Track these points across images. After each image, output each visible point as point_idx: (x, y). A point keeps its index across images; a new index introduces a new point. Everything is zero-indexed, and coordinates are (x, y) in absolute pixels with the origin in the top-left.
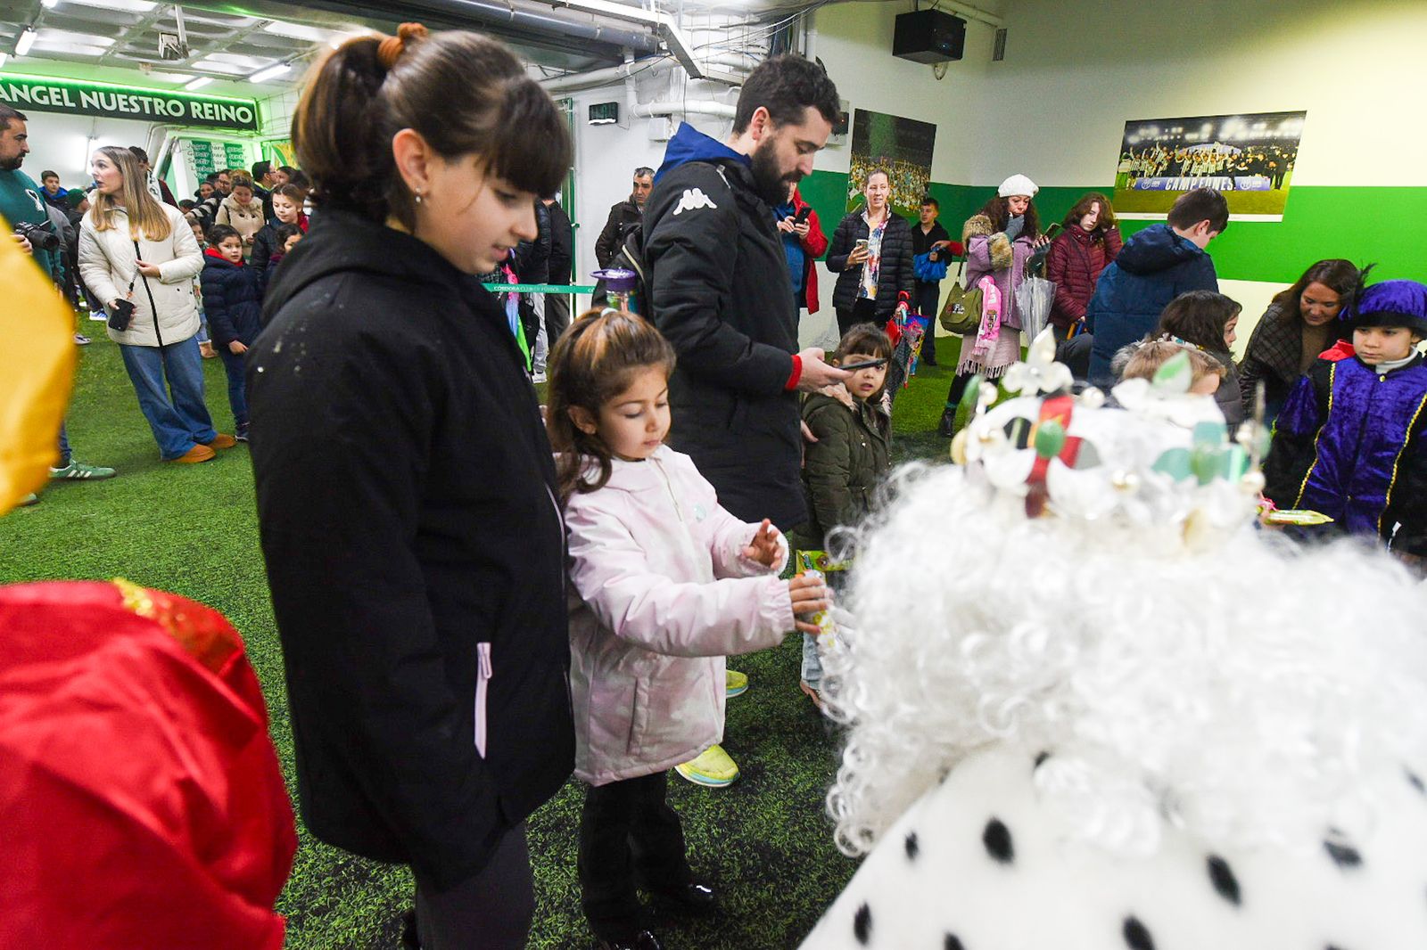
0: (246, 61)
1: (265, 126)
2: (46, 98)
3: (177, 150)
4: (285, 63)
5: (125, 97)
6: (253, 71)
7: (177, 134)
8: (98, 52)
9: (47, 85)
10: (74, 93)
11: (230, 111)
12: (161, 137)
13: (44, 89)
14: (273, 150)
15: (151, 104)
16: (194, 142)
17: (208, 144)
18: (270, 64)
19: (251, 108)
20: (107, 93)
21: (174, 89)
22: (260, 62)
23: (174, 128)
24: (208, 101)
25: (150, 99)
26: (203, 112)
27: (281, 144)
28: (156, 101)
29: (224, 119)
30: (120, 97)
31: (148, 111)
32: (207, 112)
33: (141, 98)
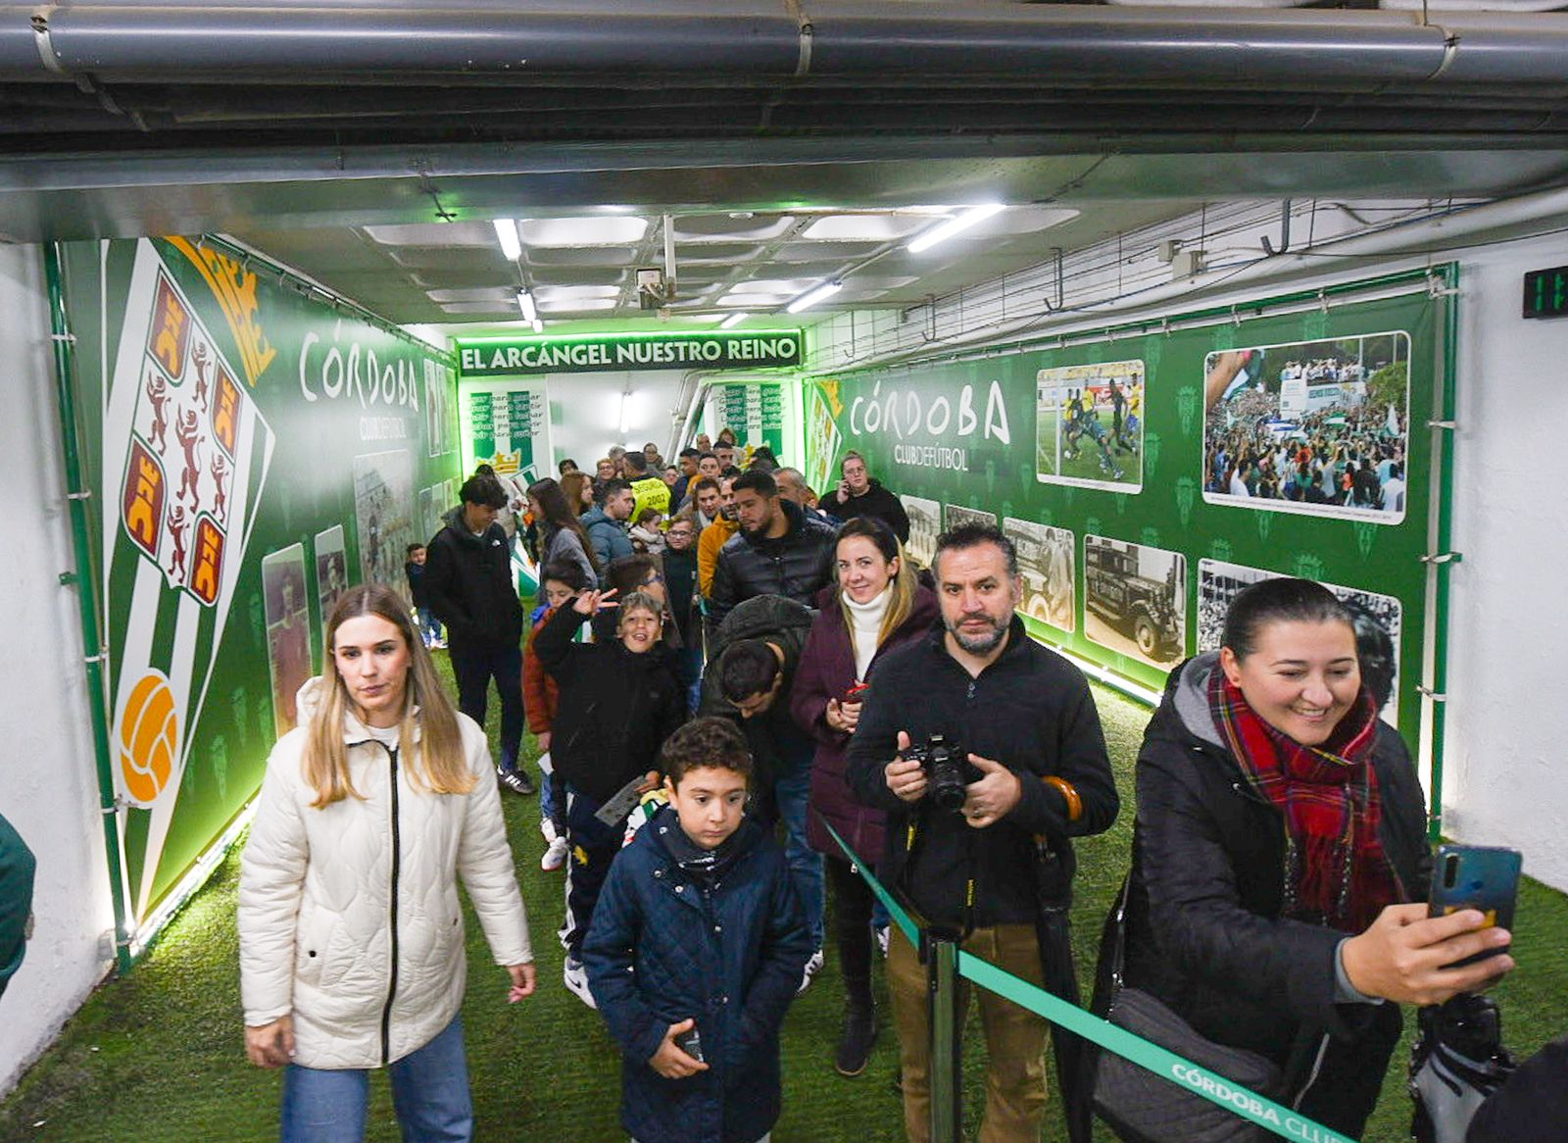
0: (784, 287)
1: (809, 358)
2: (584, 357)
3: (709, 399)
4: (834, 281)
5: (661, 345)
6: (793, 297)
7: (711, 381)
8: (610, 304)
9: (588, 343)
10: (611, 348)
11: (770, 345)
12: (694, 387)
13: (583, 347)
14: (815, 390)
15: (686, 349)
16: (728, 388)
17: (743, 388)
18: (814, 285)
19: (795, 338)
20: (643, 342)
21: (712, 329)
22: (801, 285)
23: (707, 374)
24: (746, 338)
25: (686, 344)
26: (740, 351)
27: (826, 380)
28: (692, 344)
29: (763, 356)
30: (656, 345)
31: (682, 358)
32: (745, 349)
33: (677, 344)
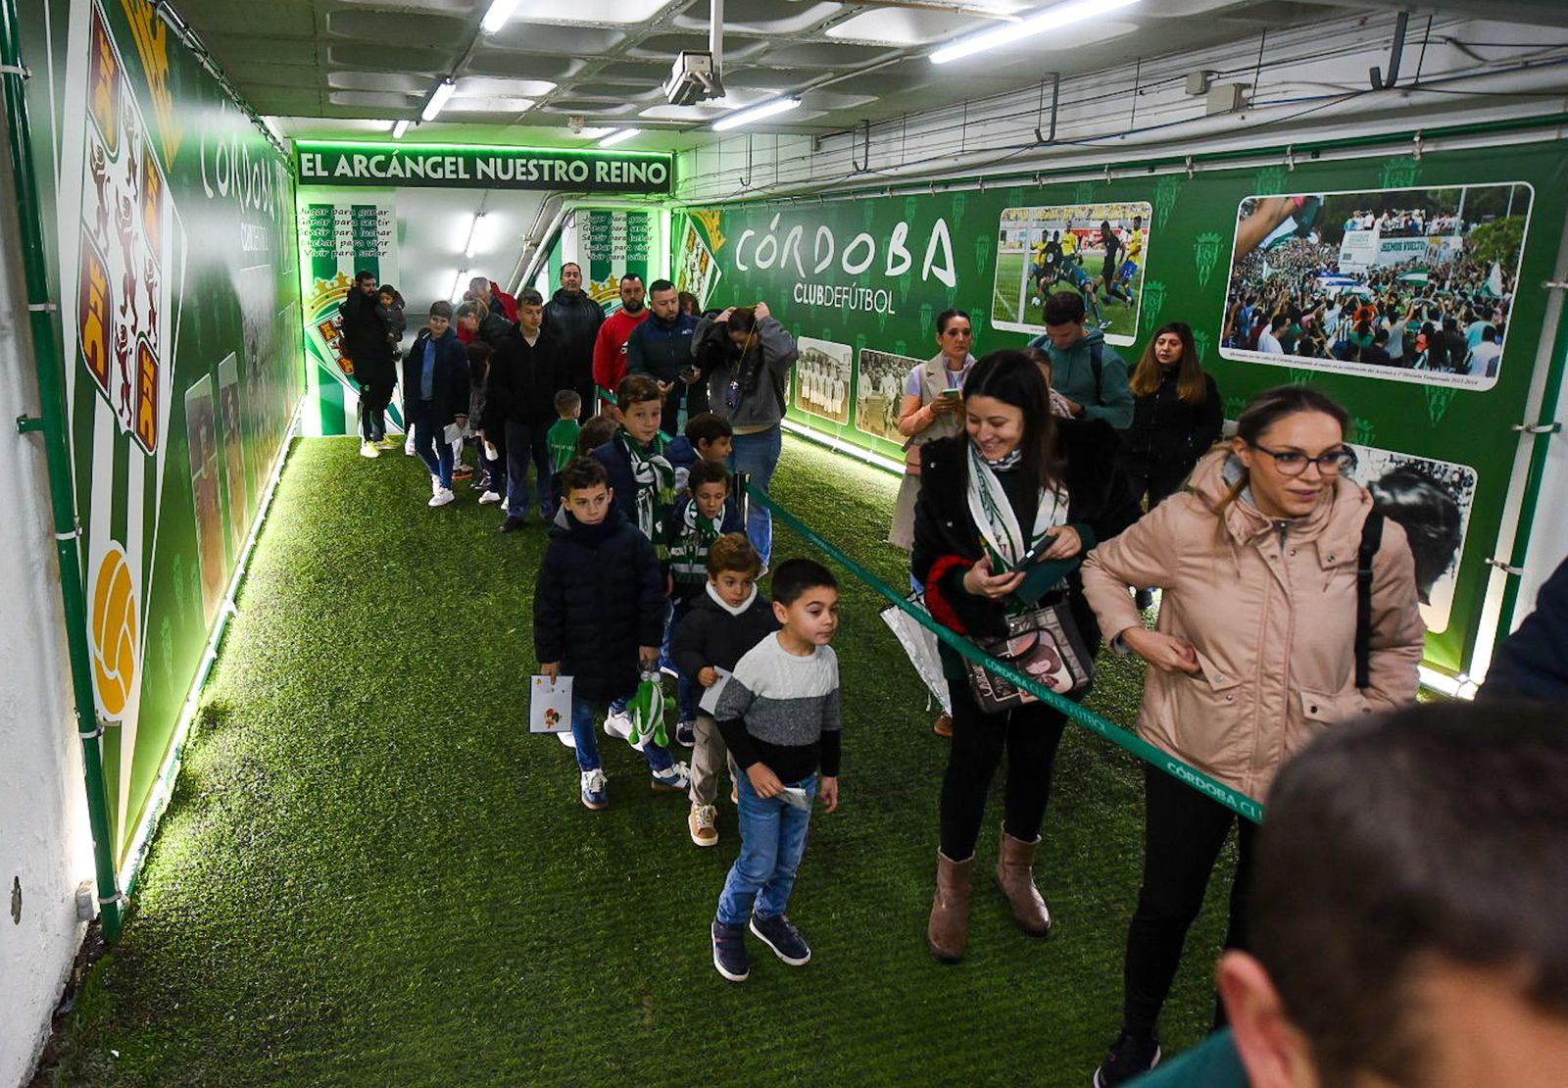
1: (680, 186)
2: (440, 170)
3: (571, 223)
5: (524, 161)
7: (574, 204)
9: (444, 154)
10: (470, 160)
11: (640, 169)
12: (556, 207)
13: (439, 159)
14: (688, 220)
15: (552, 168)
16: (592, 214)
17: (608, 214)
19: (666, 162)
20: (505, 157)
23: (571, 198)
24: (616, 159)
25: (551, 162)
26: (609, 174)
28: (558, 163)
29: (632, 180)
30: (519, 162)
31: (546, 178)
32: (614, 172)
33: (541, 162)
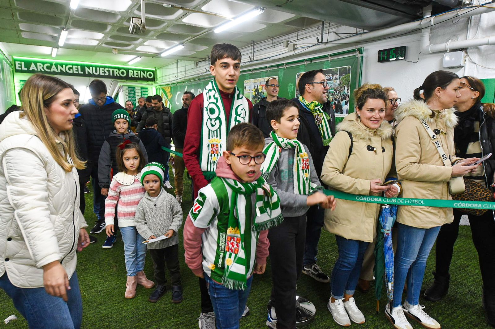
1: (158, 79)
2: (71, 70)
3: (121, 91)
5: (103, 69)
7: (122, 84)
9: (73, 65)
10: (83, 68)
11: (144, 73)
12: (115, 85)
13: (71, 66)
14: (161, 90)
15: (113, 72)
16: (128, 87)
17: (134, 88)
19: (153, 72)
20: (96, 67)
21: (123, 65)
23: (121, 82)
24: (136, 70)
25: (113, 70)
26: (133, 74)
27: (165, 86)
28: (115, 70)
29: (142, 77)
30: (101, 69)
31: (111, 74)
32: (135, 74)
33: (109, 69)
